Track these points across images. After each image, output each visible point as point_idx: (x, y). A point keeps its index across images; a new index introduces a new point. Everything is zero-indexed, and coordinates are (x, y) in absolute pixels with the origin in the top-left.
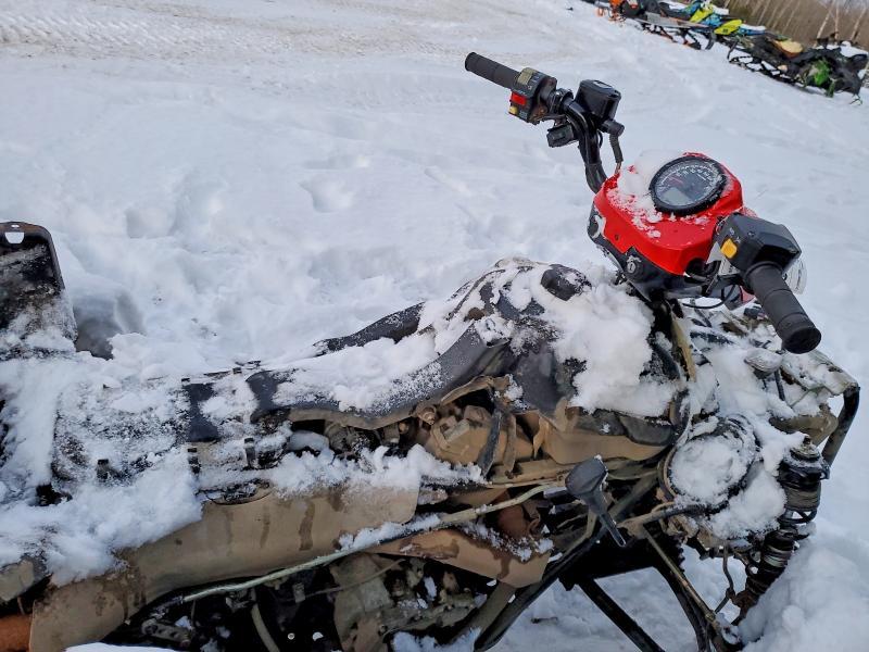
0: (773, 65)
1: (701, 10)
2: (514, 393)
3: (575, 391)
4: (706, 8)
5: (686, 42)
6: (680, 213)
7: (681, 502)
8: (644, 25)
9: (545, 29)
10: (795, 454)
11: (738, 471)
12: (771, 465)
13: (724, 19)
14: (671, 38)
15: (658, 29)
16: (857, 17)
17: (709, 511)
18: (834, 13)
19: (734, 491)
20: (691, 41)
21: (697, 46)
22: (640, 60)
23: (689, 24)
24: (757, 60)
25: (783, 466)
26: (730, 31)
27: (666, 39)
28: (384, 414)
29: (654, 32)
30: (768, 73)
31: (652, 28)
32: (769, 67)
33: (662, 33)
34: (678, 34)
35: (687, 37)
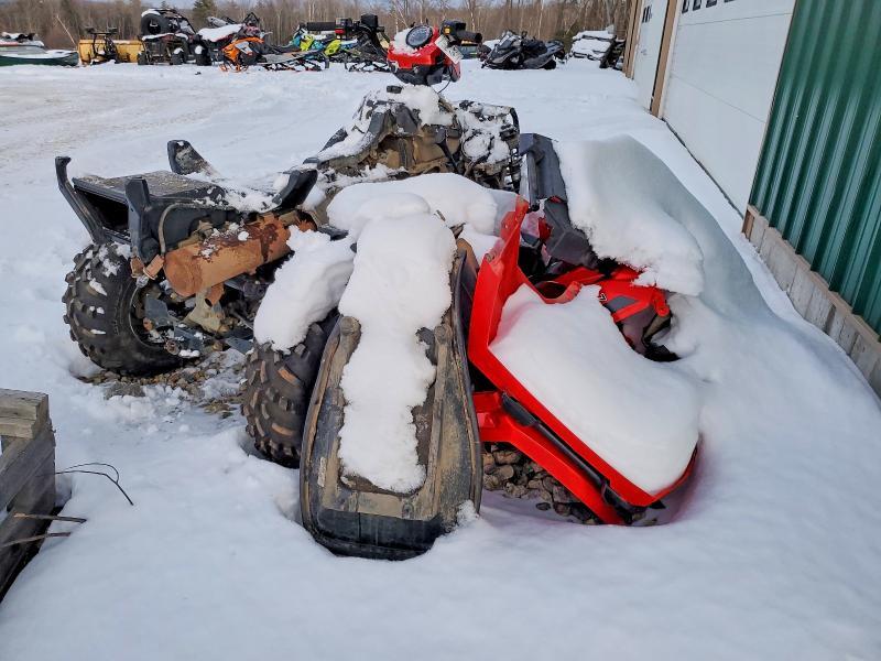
0: (381, 62)
1: (304, 41)
2: (401, 130)
3: (420, 120)
4: (307, 38)
5: (307, 69)
6: (423, 45)
7: (474, 160)
8: (266, 67)
9: (192, 93)
10: (503, 128)
11: (487, 142)
12: (497, 135)
13: (326, 42)
14: (293, 69)
15: (280, 66)
16: (418, 14)
17: (484, 159)
18: (399, 16)
19: (489, 149)
20: (311, 66)
21: (317, 69)
22: (285, 89)
23: (302, 54)
24: (369, 63)
25: (501, 134)
26: (335, 50)
27: (290, 71)
28: (361, 153)
29: (277, 69)
30: (381, 70)
31: (274, 66)
32: (380, 65)
33: (283, 67)
34: (297, 64)
35: (306, 65)
